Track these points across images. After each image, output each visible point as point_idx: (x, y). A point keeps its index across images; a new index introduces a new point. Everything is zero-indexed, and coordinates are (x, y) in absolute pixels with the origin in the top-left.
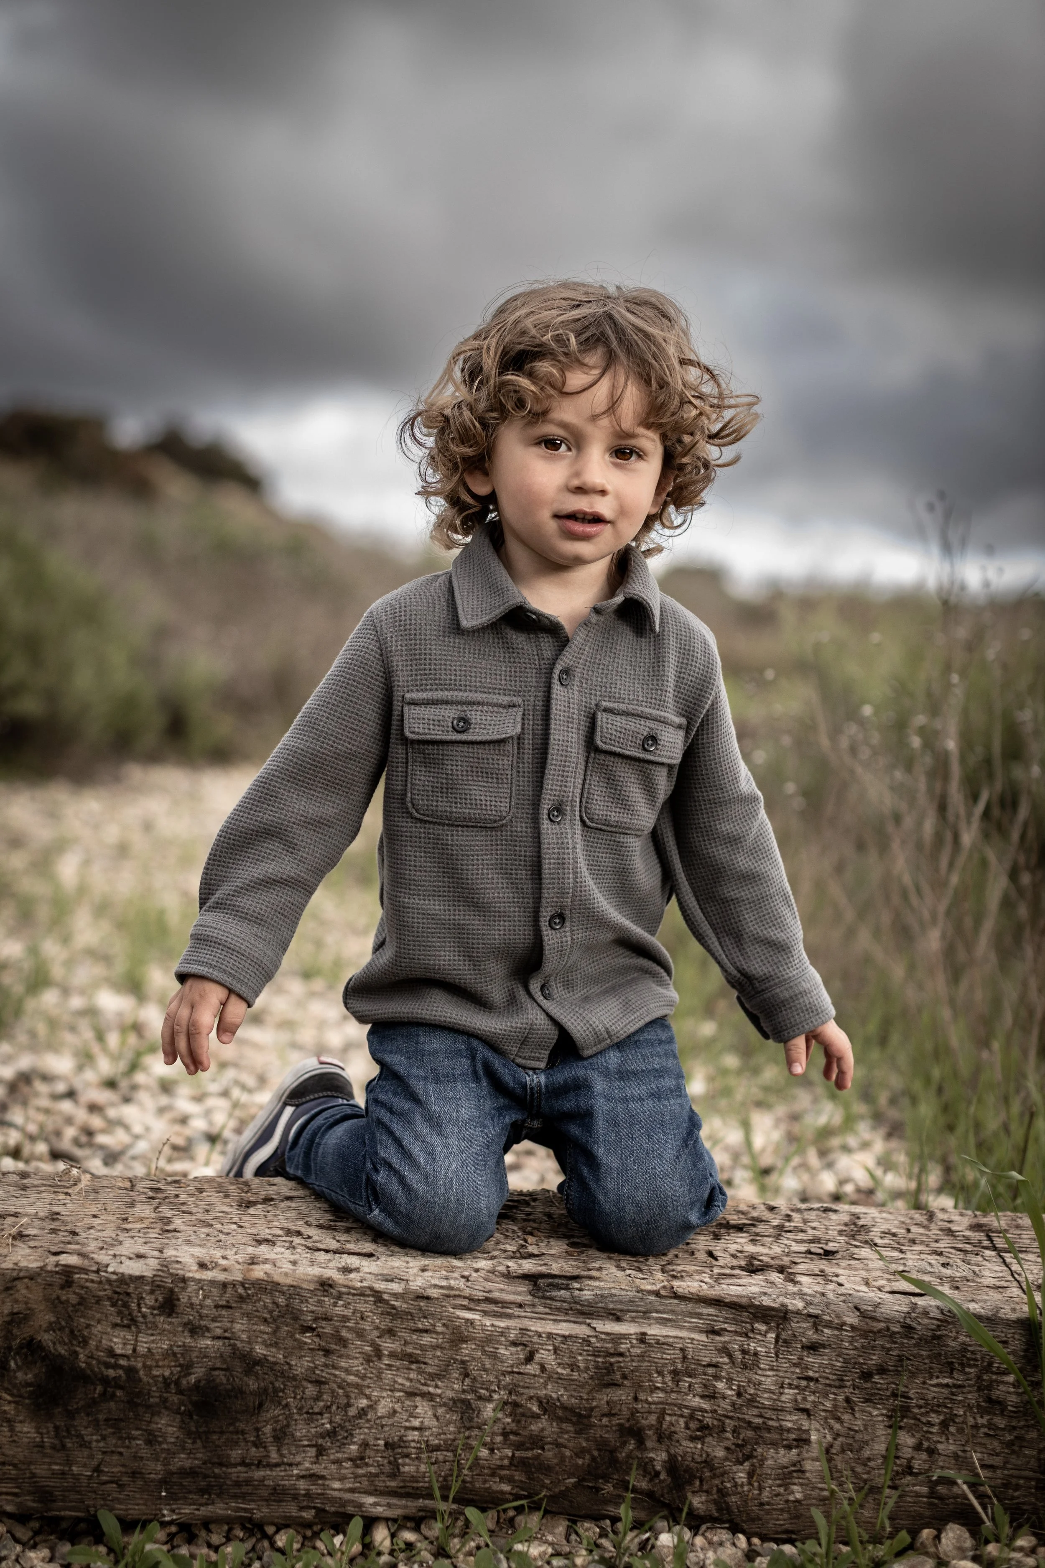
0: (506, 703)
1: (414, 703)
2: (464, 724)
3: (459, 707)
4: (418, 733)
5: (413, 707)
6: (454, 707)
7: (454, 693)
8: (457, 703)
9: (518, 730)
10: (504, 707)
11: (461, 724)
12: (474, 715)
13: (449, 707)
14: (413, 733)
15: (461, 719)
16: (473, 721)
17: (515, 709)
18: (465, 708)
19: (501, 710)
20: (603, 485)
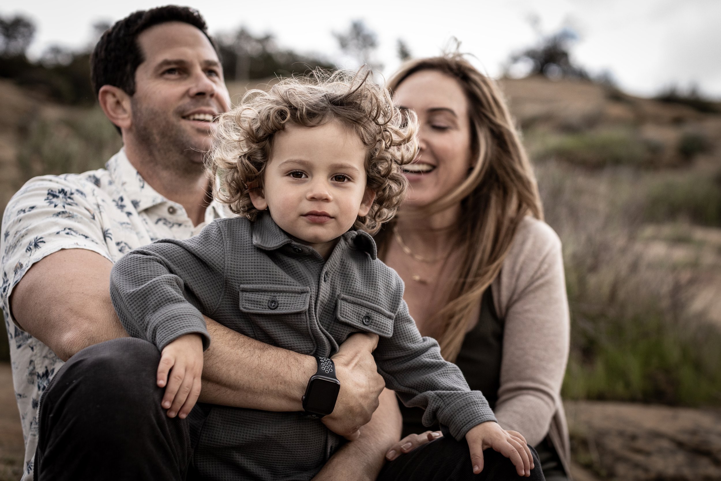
0: (300, 291)
1: (244, 290)
2: (274, 304)
3: (272, 294)
4: (248, 309)
5: (245, 293)
6: (269, 294)
7: (270, 286)
8: (271, 291)
9: (307, 307)
10: (298, 293)
11: (273, 304)
12: (281, 299)
13: (266, 294)
14: (245, 308)
15: (273, 302)
16: (280, 302)
17: (305, 294)
18: (276, 294)
19: (297, 295)
20: (327, 196)
